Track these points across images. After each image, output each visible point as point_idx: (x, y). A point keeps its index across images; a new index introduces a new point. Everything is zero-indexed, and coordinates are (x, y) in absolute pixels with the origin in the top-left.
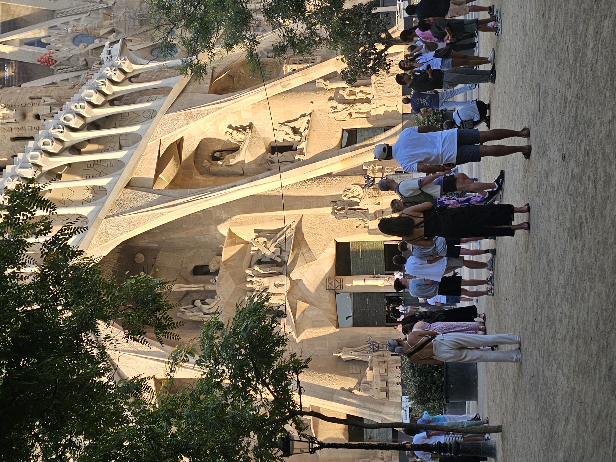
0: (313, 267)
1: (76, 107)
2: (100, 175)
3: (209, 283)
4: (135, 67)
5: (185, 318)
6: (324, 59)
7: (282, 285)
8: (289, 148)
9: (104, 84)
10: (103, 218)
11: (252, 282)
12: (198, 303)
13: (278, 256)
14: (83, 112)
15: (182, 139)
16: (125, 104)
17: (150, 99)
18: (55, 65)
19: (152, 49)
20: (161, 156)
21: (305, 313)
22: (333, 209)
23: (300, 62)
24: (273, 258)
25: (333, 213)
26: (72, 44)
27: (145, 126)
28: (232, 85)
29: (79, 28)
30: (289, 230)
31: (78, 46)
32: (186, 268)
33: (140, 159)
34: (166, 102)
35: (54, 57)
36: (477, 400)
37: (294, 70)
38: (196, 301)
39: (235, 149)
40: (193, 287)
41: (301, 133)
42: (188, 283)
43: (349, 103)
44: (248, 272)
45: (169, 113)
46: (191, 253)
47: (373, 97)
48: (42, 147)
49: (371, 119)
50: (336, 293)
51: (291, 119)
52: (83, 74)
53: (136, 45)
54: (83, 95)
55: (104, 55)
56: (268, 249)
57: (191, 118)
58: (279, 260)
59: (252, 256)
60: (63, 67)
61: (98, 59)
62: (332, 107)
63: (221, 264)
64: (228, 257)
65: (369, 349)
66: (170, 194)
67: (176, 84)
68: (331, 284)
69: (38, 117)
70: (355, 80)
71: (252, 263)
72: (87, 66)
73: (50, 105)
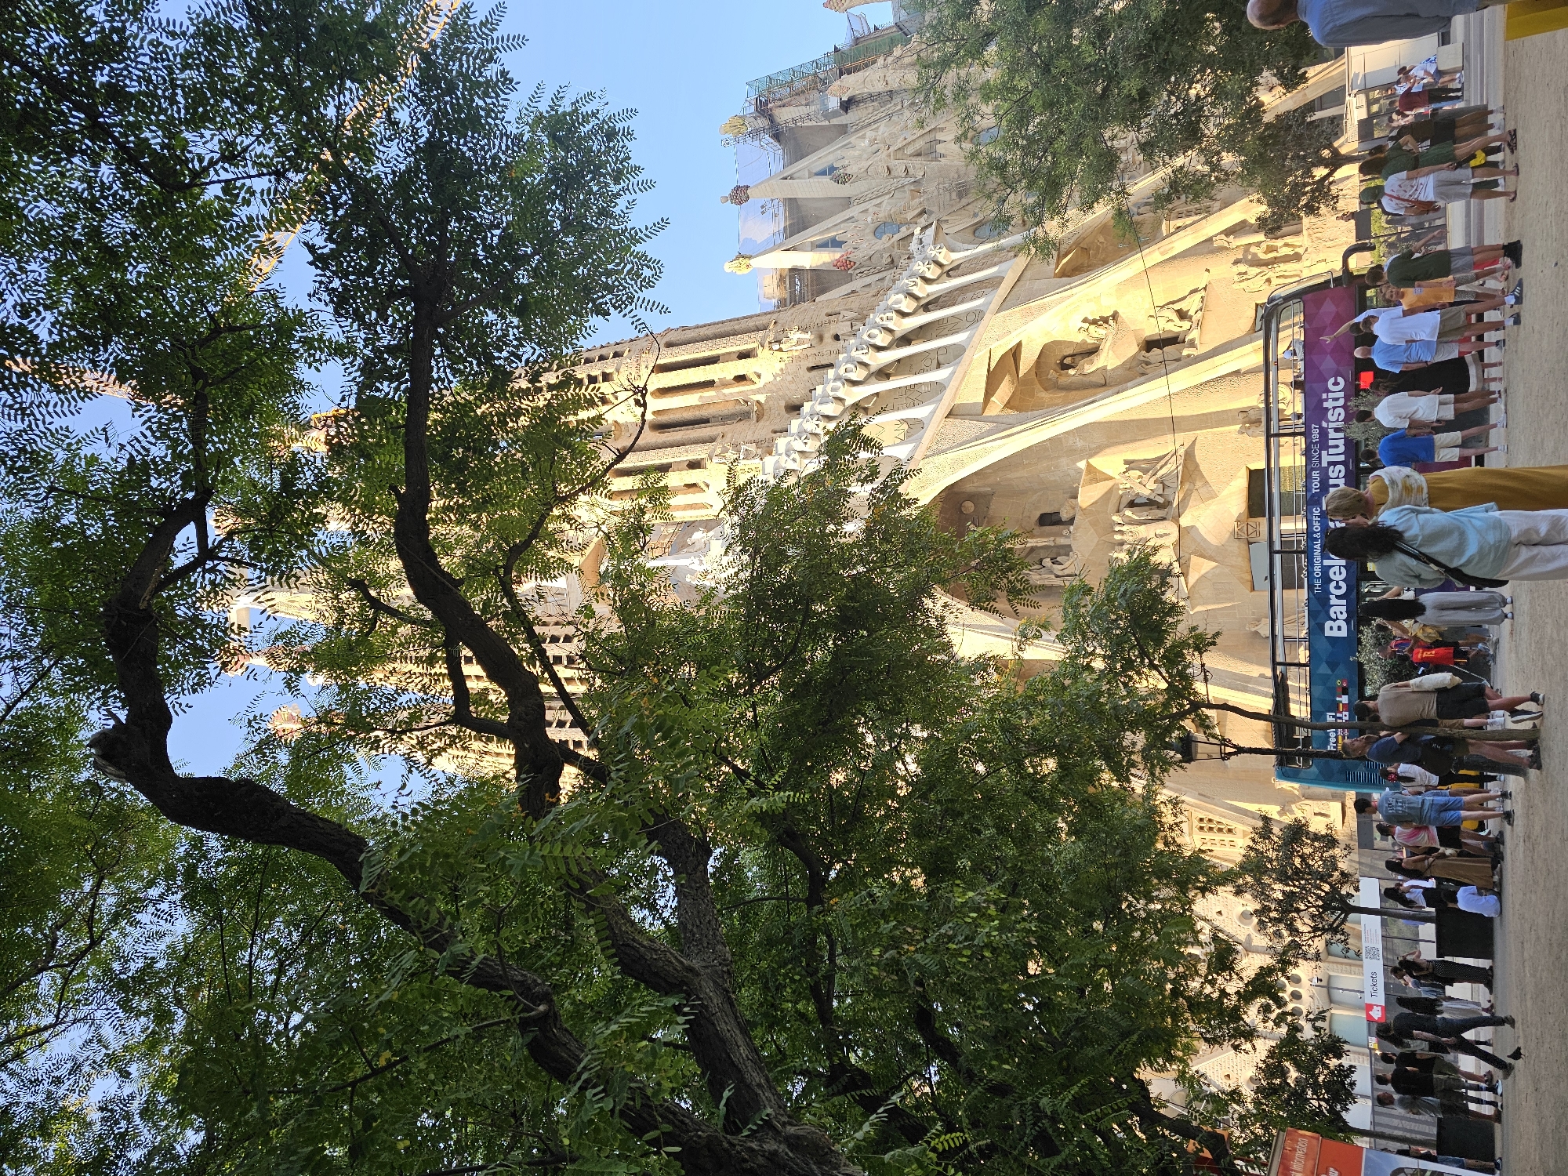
0: (1213, 507)
1: (882, 319)
2: (915, 404)
3: (1061, 535)
4: (955, 256)
5: (1032, 582)
7: (1166, 535)
8: (1174, 340)
9: (915, 284)
11: (1121, 532)
12: (1047, 562)
13: (1158, 495)
14: (890, 325)
15: (1019, 345)
16: (942, 307)
17: (976, 296)
18: (853, 268)
19: (976, 228)
20: (991, 371)
23: (1189, 214)
24: (1152, 498)
25: (1244, 429)
26: (873, 238)
27: (970, 333)
29: (882, 215)
30: (1175, 457)
31: (880, 239)
32: (1030, 517)
33: (965, 377)
34: (996, 297)
35: (852, 257)
37: (1179, 227)
38: (1044, 561)
39: (1092, 351)
40: (1040, 542)
41: (1191, 317)
42: (1033, 536)
43: (1266, 263)
44: (1116, 518)
45: (1001, 312)
46: (1035, 497)
47: (1306, 250)
48: (844, 375)
50: (1250, 543)
51: (1175, 299)
52: (888, 275)
53: (953, 227)
54: (889, 302)
55: (914, 246)
56: (1145, 486)
57: (1031, 315)
58: (1161, 500)
59: (1121, 497)
60: (863, 270)
61: (907, 252)
62: (1239, 273)
63: (1077, 509)
67: (1009, 272)
68: (1241, 530)
70: (1277, 228)
71: (1122, 507)
72: (893, 264)
73: (851, 320)
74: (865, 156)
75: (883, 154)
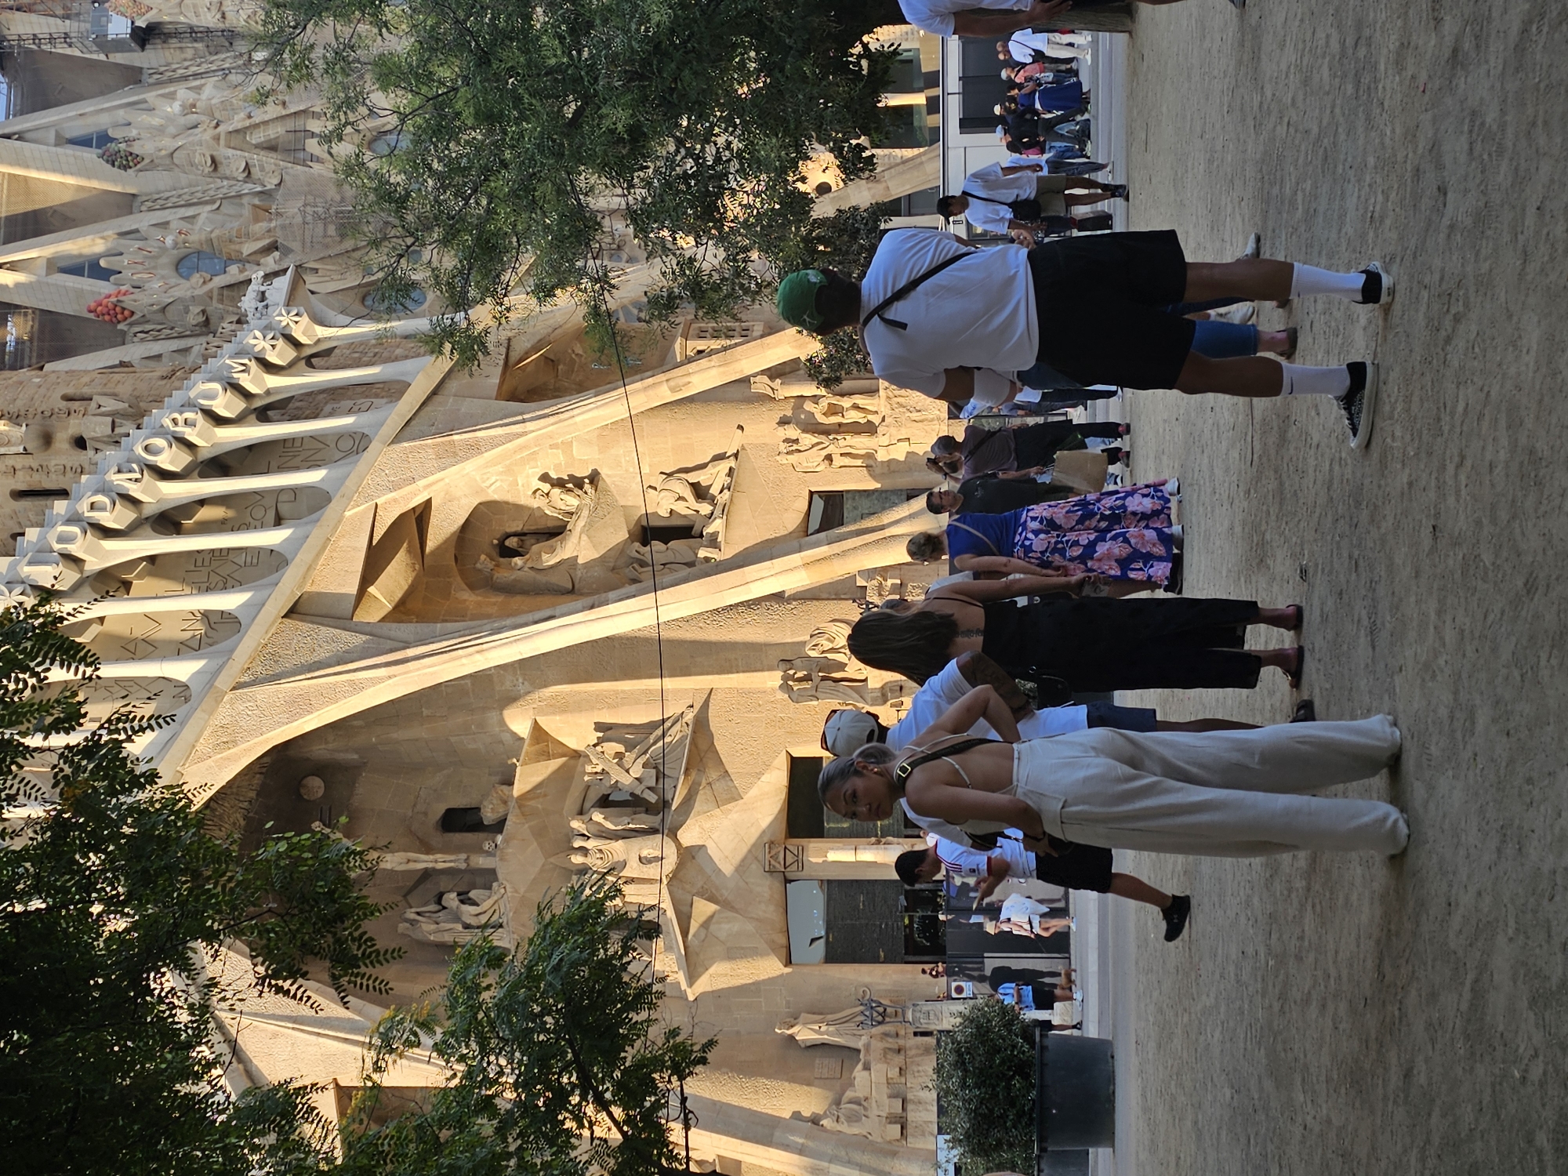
0: (734, 816)
2: (225, 585)
4: (322, 332)
5: (418, 936)
6: (771, 330)
7: (656, 859)
8: (683, 531)
9: (246, 370)
10: (226, 688)
11: (584, 851)
12: (451, 899)
13: (649, 788)
14: (191, 435)
15: (428, 503)
16: (293, 418)
17: (356, 408)
18: (129, 321)
19: (366, 293)
20: (374, 543)
21: (713, 927)
22: (786, 678)
23: (715, 334)
24: (638, 792)
25: (785, 687)
26: (174, 274)
27: (338, 471)
28: (553, 381)
30: (678, 726)
31: (187, 278)
32: (425, 814)
33: (324, 548)
34: (393, 415)
35: (128, 302)
36: (1113, 1146)
37: (700, 352)
38: (445, 896)
39: (555, 532)
40: (441, 861)
41: (713, 498)
42: (428, 849)
43: (825, 431)
44: (576, 824)
45: (400, 442)
46: (437, 779)
47: (883, 420)
48: (87, 514)
49: (878, 471)
50: (787, 881)
51: (691, 465)
52: (198, 344)
53: (326, 282)
54: (192, 394)
55: (248, 302)
56: (627, 771)
57: (455, 456)
58: (652, 798)
59: (588, 787)
60: (148, 327)
61: (235, 310)
62: (787, 441)
63: (512, 804)
64: (528, 787)
65: (862, 1018)
66: (393, 634)
67: (420, 376)
68: (775, 857)
69: (80, 443)
70: (838, 380)
71: (587, 805)
72: (207, 326)
73: (113, 414)
74: (172, 130)
75: (205, 134)
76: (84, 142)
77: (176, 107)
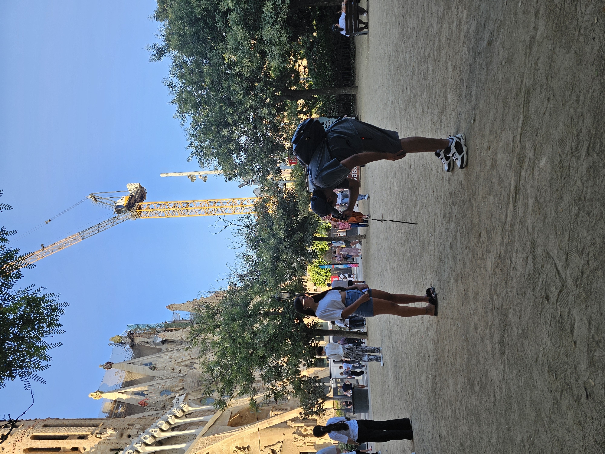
1: (152, 431)
4: (190, 409)
6: (292, 409)
9: (171, 417)
14: (155, 434)
15: (208, 453)
17: (195, 428)
19: (201, 399)
26: (159, 395)
27: (188, 444)
28: (241, 421)
29: (165, 386)
41: (276, 453)
43: (304, 436)
49: (316, 447)
52: (161, 412)
55: (175, 401)
57: (215, 441)
60: (151, 408)
62: (295, 438)
72: (164, 407)
73: (138, 429)
74: (166, 362)
75: (173, 363)
76: (146, 365)
77: (168, 357)
